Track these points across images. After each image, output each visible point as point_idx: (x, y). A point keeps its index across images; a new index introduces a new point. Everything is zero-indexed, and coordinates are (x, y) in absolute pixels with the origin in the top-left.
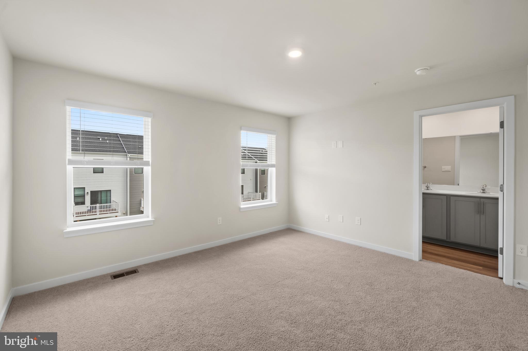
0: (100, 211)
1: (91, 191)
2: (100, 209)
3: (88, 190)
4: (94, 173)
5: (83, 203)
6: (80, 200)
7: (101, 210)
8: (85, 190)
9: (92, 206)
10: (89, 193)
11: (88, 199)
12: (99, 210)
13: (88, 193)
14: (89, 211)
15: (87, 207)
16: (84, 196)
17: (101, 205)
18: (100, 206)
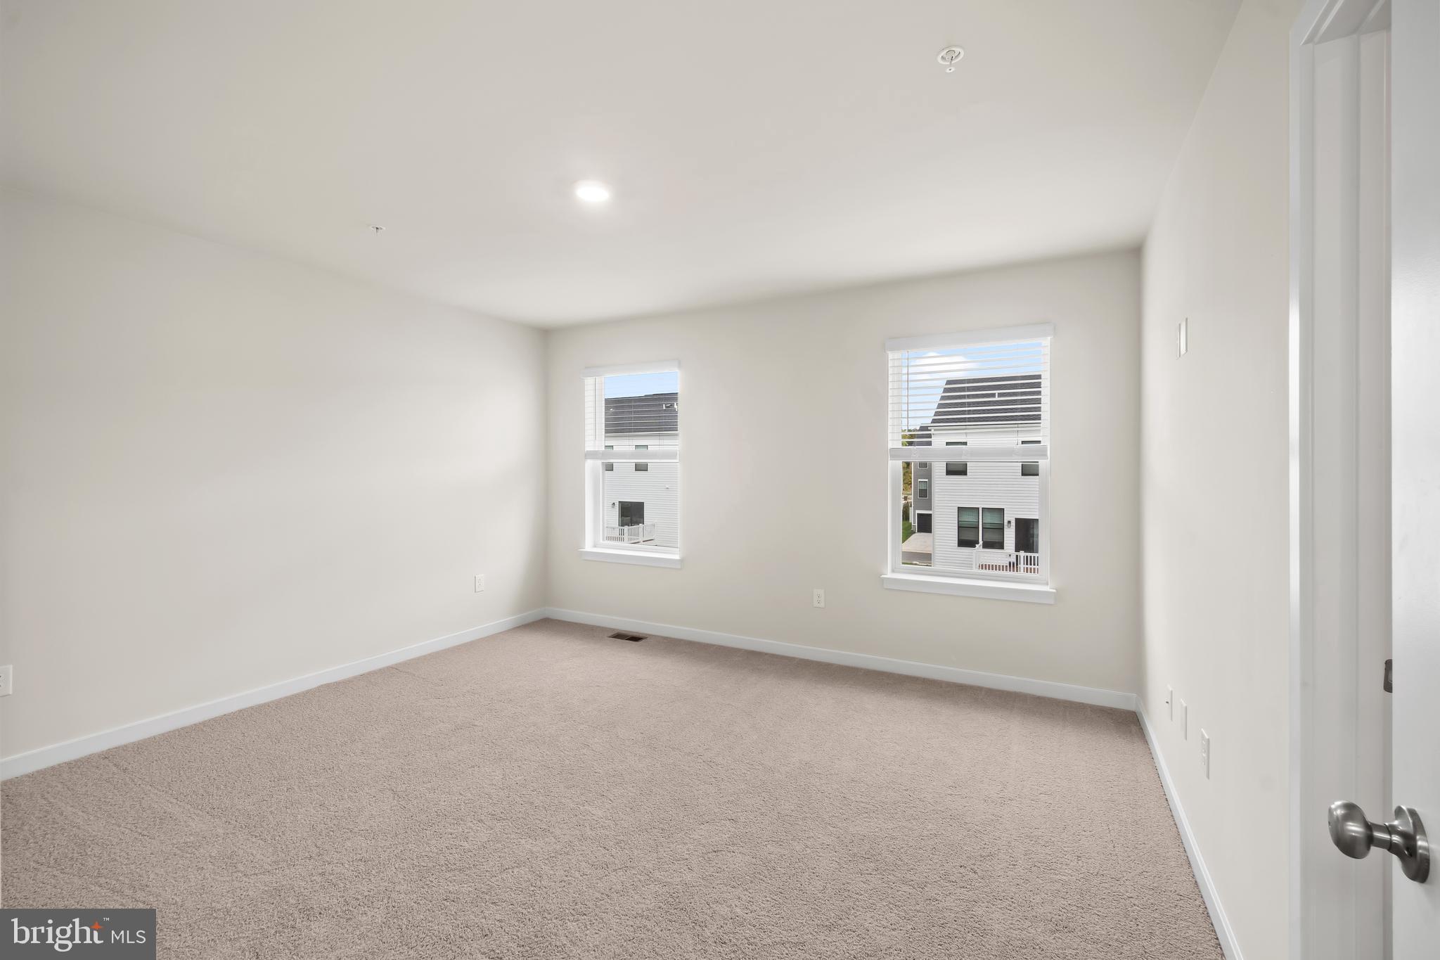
0: (1027, 568)
1: (1017, 520)
2: (1027, 564)
3: (1010, 516)
4: (1022, 475)
5: (1000, 545)
6: (993, 537)
7: (1029, 566)
8: (1005, 515)
9: (1017, 553)
10: (1012, 524)
11: (1010, 536)
12: (1026, 566)
13: (1009, 522)
14: (1013, 566)
15: (1010, 555)
16: (1000, 529)
17: (1029, 554)
18: (1027, 557)
